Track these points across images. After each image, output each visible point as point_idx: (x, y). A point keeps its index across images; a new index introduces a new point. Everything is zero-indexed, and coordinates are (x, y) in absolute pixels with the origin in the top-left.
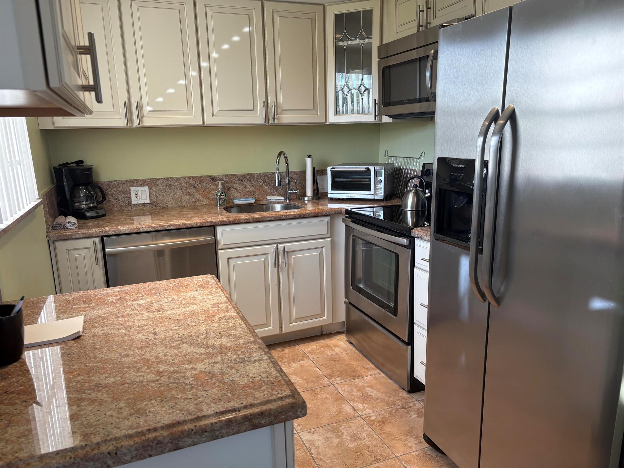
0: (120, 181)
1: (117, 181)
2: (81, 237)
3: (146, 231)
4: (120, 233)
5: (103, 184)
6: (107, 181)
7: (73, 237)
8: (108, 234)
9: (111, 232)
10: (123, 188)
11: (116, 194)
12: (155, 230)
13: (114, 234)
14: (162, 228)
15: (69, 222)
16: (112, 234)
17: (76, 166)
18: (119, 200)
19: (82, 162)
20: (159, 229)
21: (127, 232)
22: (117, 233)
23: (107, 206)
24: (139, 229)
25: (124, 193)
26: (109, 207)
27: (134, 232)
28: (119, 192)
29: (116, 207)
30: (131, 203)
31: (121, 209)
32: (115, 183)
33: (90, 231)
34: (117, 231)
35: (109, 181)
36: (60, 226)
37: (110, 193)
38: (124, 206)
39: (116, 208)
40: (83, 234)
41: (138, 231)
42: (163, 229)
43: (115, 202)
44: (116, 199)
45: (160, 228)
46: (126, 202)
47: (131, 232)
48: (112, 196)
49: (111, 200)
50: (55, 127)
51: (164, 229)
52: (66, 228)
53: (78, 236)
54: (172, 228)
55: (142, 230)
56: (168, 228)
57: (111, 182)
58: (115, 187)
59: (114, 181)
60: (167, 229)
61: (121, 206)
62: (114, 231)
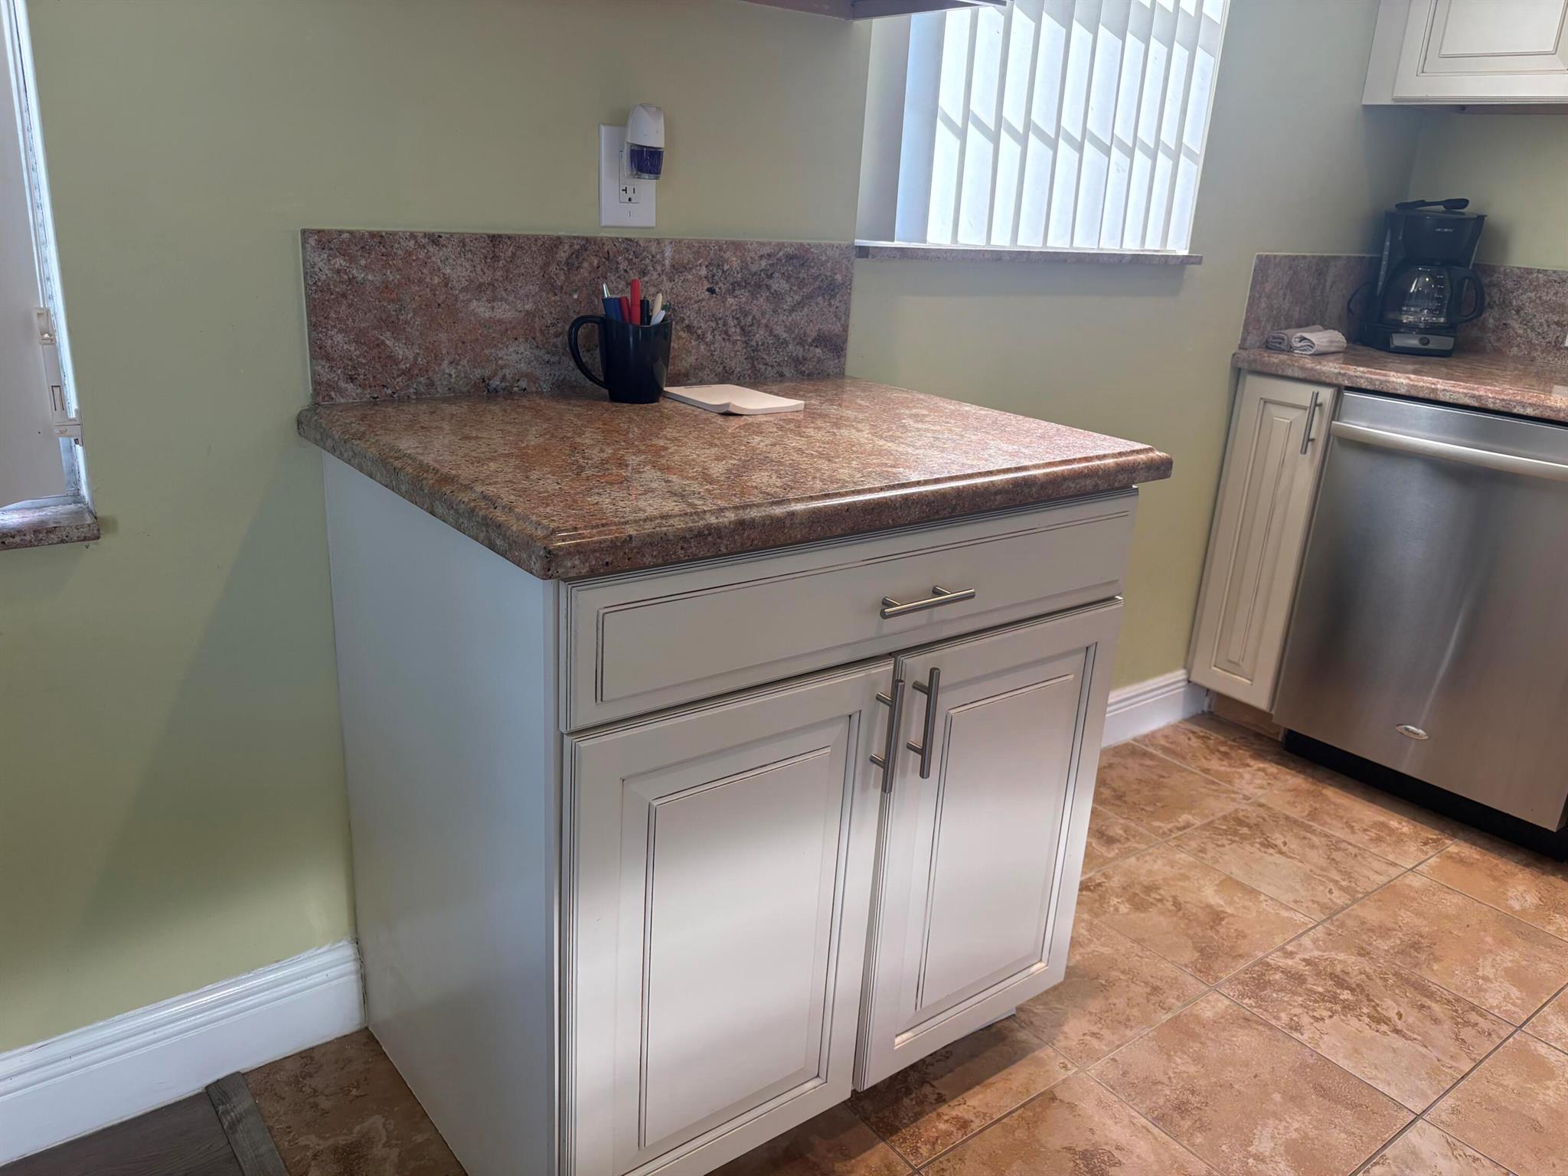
0: (1555, 272)
1: (1546, 271)
2: (1296, 375)
3: (1451, 401)
4: (1385, 390)
5: (1506, 274)
6: (1519, 268)
7: (1280, 373)
8: (1354, 385)
9: (1362, 381)
10: (1556, 294)
11: (1529, 309)
12: (1476, 404)
13: (1369, 388)
14: (1499, 406)
15: (1303, 339)
16: (1363, 386)
17: (1443, 212)
18: (1533, 329)
19: (1464, 203)
20: (1491, 406)
21: (1402, 391)
22: (1378, 387)
23: (1493, 338)
24: (1435, 390)
25: (1553, 310)
26: (1499, 340)
27: (1421, 395)
28: (1542, 304)
29: (1518, 346)
30: (1563, 342)
31: (1529, 353)
32: (1540, 275)
33: (1318, 367)
34: (1377, 383)
35: (1525, 269)
36: (1280, 343)
37: (1514, 303)
38: (1540, 346)
39: (1515, 349)
40: (1302, 368)
41: (1432, 396)
42: (1502, 409)
43: (1521, 332)
44: (1526, 322)
45: (1494, 403)
46: (1551, 337)
47: (1413, 393)
48: (1518, 312)
49: (1510, 322)
50: (1394, 100)
51: (1506, 410)
52: (1290, 349)
53: (1289, 372)
54: (1529, 411)
55: (1442, 397)
56: (1519, 410)
57: (1529, 271)
58: (1536, 289)
59: (1539, 271)
60: (1515, 411)
61: (1532, 346)
62: (1371, 381)
